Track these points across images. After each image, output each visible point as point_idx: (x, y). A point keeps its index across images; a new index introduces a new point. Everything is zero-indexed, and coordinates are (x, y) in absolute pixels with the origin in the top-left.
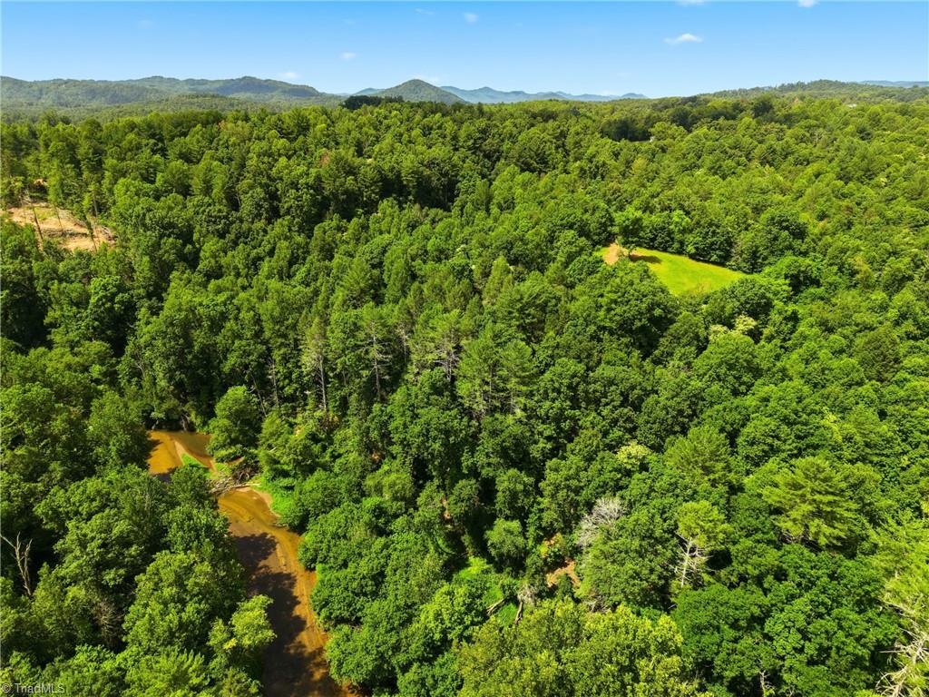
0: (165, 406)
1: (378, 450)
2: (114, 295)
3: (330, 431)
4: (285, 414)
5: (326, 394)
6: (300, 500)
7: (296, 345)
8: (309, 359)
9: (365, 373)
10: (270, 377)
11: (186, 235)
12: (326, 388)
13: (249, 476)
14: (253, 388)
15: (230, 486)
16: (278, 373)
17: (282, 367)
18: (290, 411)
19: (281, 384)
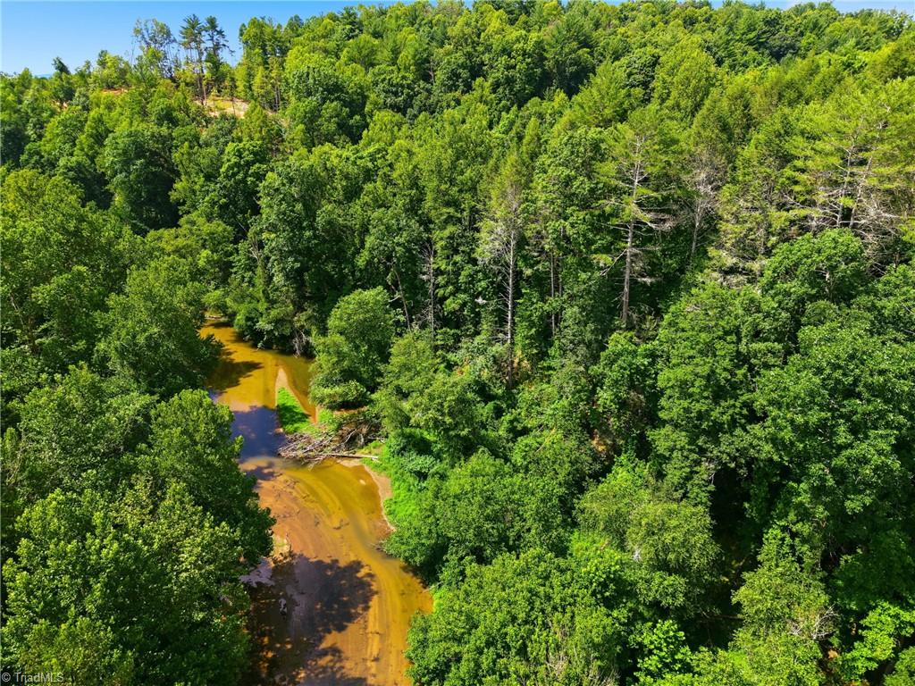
0: (273, 313)
1: (606, 433)
2: (249, 164)
3: (513, 384)
4: (443, 347)
5: (513, 315)
6: (432, 509)
7: (473, 221)
8: (490, 242)
9: (604, 260)
10: (425, 277)
11: (356, 104)
12: (515, 305)
13: (362, 440)
14: (397, 296)
15: (328, 452)
16: (438, 272)
17: (445, 261)
18: (451, 342)
19: (441, 292)
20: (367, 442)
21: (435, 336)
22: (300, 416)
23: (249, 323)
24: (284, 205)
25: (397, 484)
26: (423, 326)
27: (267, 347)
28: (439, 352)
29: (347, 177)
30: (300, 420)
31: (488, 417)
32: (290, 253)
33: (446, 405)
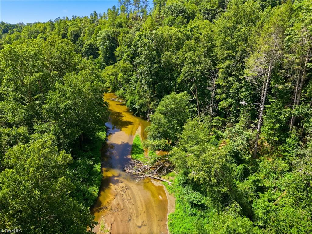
5: (263, 114)
12: (265, 108)
13: (165, 171)
14: (194, 98)
15: (147, 174)
16: (218, 86)
17: (222, 80)
18: (220, 125)
19: (218, 97)
20: (168, 172)
21: (212, 120)
22: (140, 151)
23: (131, 105)
24: (148, 51)
25: (178, 205)
26: (206, 114)
27: (138, 116)
28: (213, 129)
29: (178, 39)
30: (140, 153)
31: (239, 173)
32: (148, 74)
33: (213, 169)
